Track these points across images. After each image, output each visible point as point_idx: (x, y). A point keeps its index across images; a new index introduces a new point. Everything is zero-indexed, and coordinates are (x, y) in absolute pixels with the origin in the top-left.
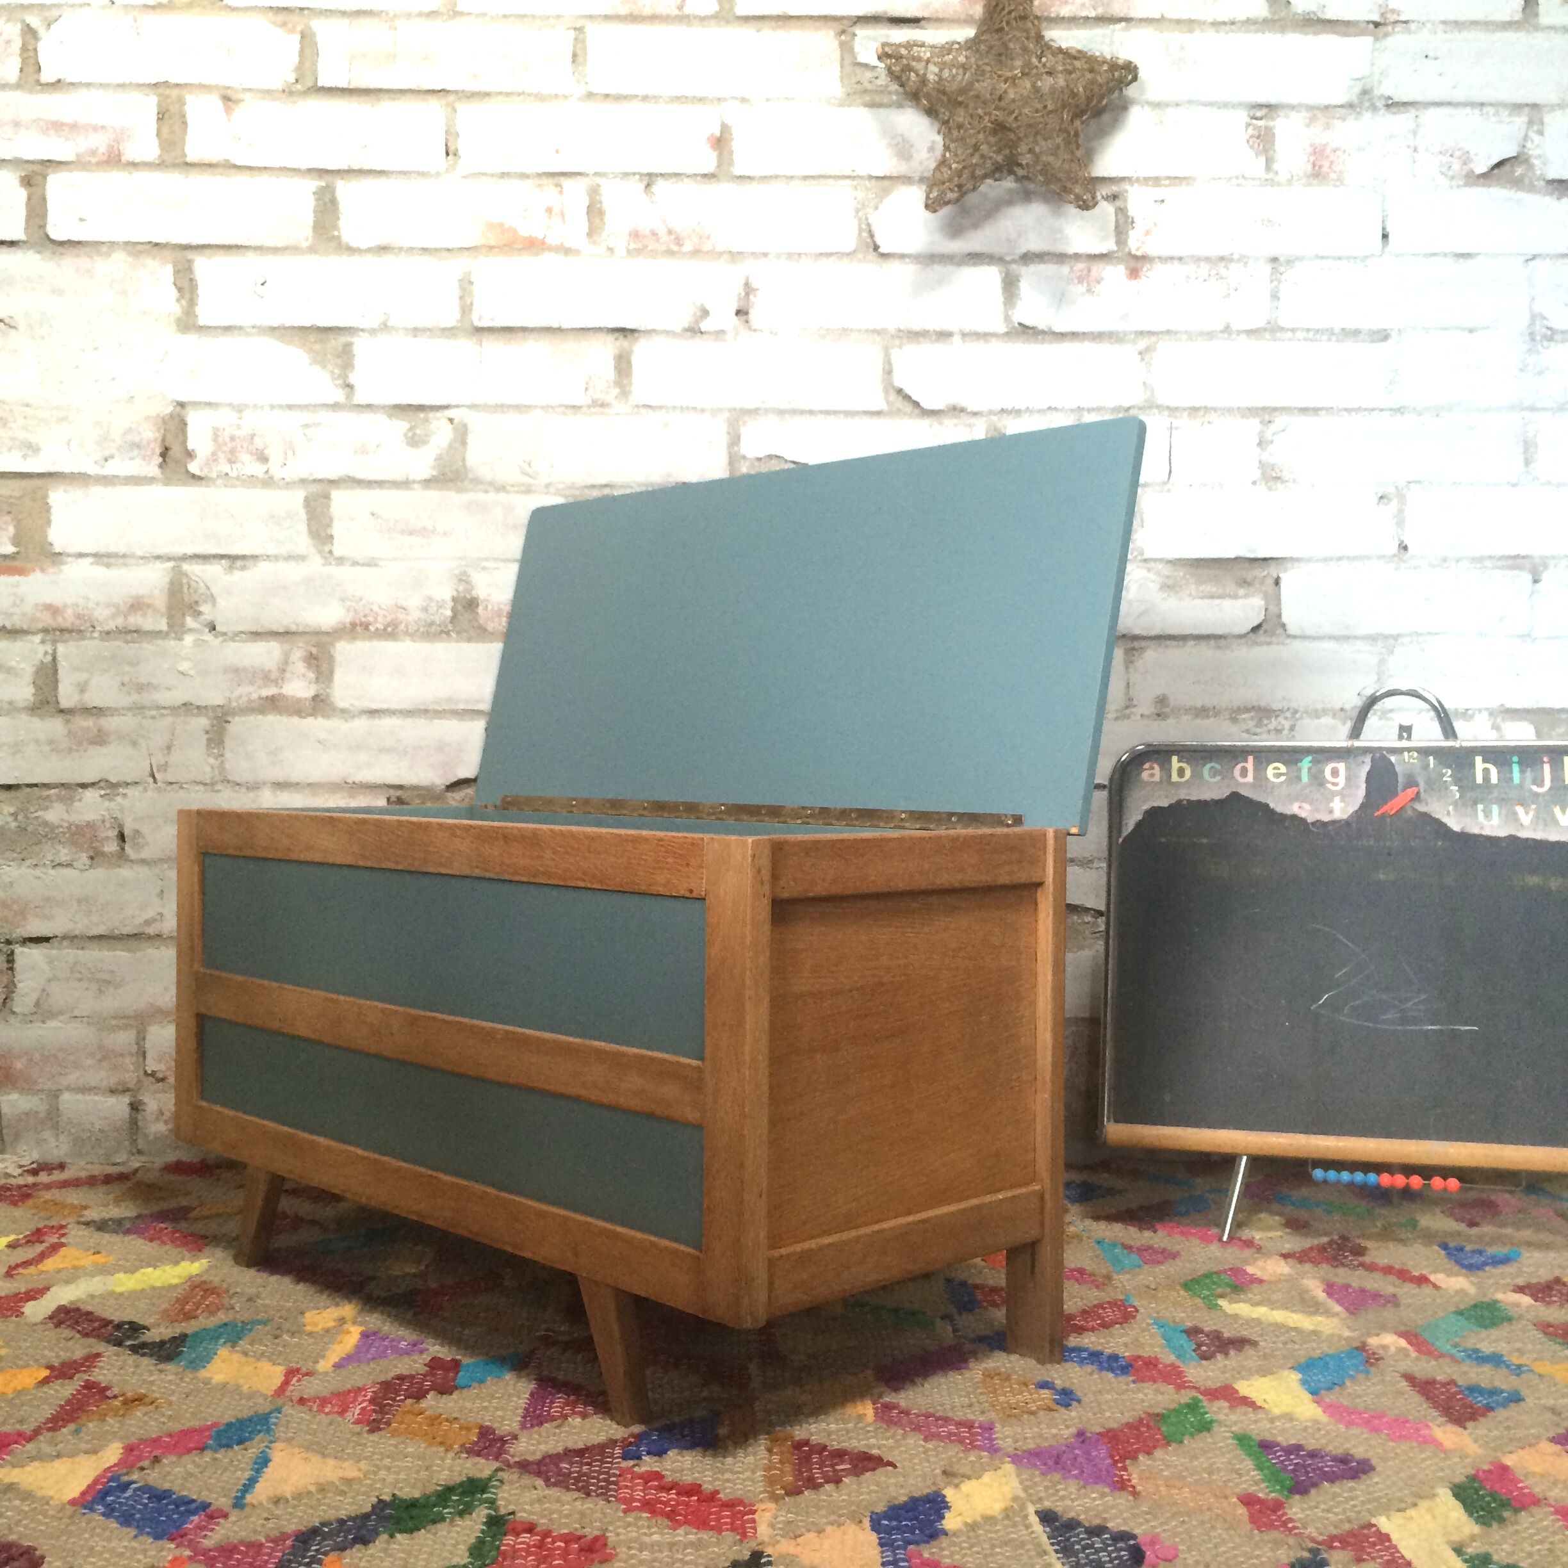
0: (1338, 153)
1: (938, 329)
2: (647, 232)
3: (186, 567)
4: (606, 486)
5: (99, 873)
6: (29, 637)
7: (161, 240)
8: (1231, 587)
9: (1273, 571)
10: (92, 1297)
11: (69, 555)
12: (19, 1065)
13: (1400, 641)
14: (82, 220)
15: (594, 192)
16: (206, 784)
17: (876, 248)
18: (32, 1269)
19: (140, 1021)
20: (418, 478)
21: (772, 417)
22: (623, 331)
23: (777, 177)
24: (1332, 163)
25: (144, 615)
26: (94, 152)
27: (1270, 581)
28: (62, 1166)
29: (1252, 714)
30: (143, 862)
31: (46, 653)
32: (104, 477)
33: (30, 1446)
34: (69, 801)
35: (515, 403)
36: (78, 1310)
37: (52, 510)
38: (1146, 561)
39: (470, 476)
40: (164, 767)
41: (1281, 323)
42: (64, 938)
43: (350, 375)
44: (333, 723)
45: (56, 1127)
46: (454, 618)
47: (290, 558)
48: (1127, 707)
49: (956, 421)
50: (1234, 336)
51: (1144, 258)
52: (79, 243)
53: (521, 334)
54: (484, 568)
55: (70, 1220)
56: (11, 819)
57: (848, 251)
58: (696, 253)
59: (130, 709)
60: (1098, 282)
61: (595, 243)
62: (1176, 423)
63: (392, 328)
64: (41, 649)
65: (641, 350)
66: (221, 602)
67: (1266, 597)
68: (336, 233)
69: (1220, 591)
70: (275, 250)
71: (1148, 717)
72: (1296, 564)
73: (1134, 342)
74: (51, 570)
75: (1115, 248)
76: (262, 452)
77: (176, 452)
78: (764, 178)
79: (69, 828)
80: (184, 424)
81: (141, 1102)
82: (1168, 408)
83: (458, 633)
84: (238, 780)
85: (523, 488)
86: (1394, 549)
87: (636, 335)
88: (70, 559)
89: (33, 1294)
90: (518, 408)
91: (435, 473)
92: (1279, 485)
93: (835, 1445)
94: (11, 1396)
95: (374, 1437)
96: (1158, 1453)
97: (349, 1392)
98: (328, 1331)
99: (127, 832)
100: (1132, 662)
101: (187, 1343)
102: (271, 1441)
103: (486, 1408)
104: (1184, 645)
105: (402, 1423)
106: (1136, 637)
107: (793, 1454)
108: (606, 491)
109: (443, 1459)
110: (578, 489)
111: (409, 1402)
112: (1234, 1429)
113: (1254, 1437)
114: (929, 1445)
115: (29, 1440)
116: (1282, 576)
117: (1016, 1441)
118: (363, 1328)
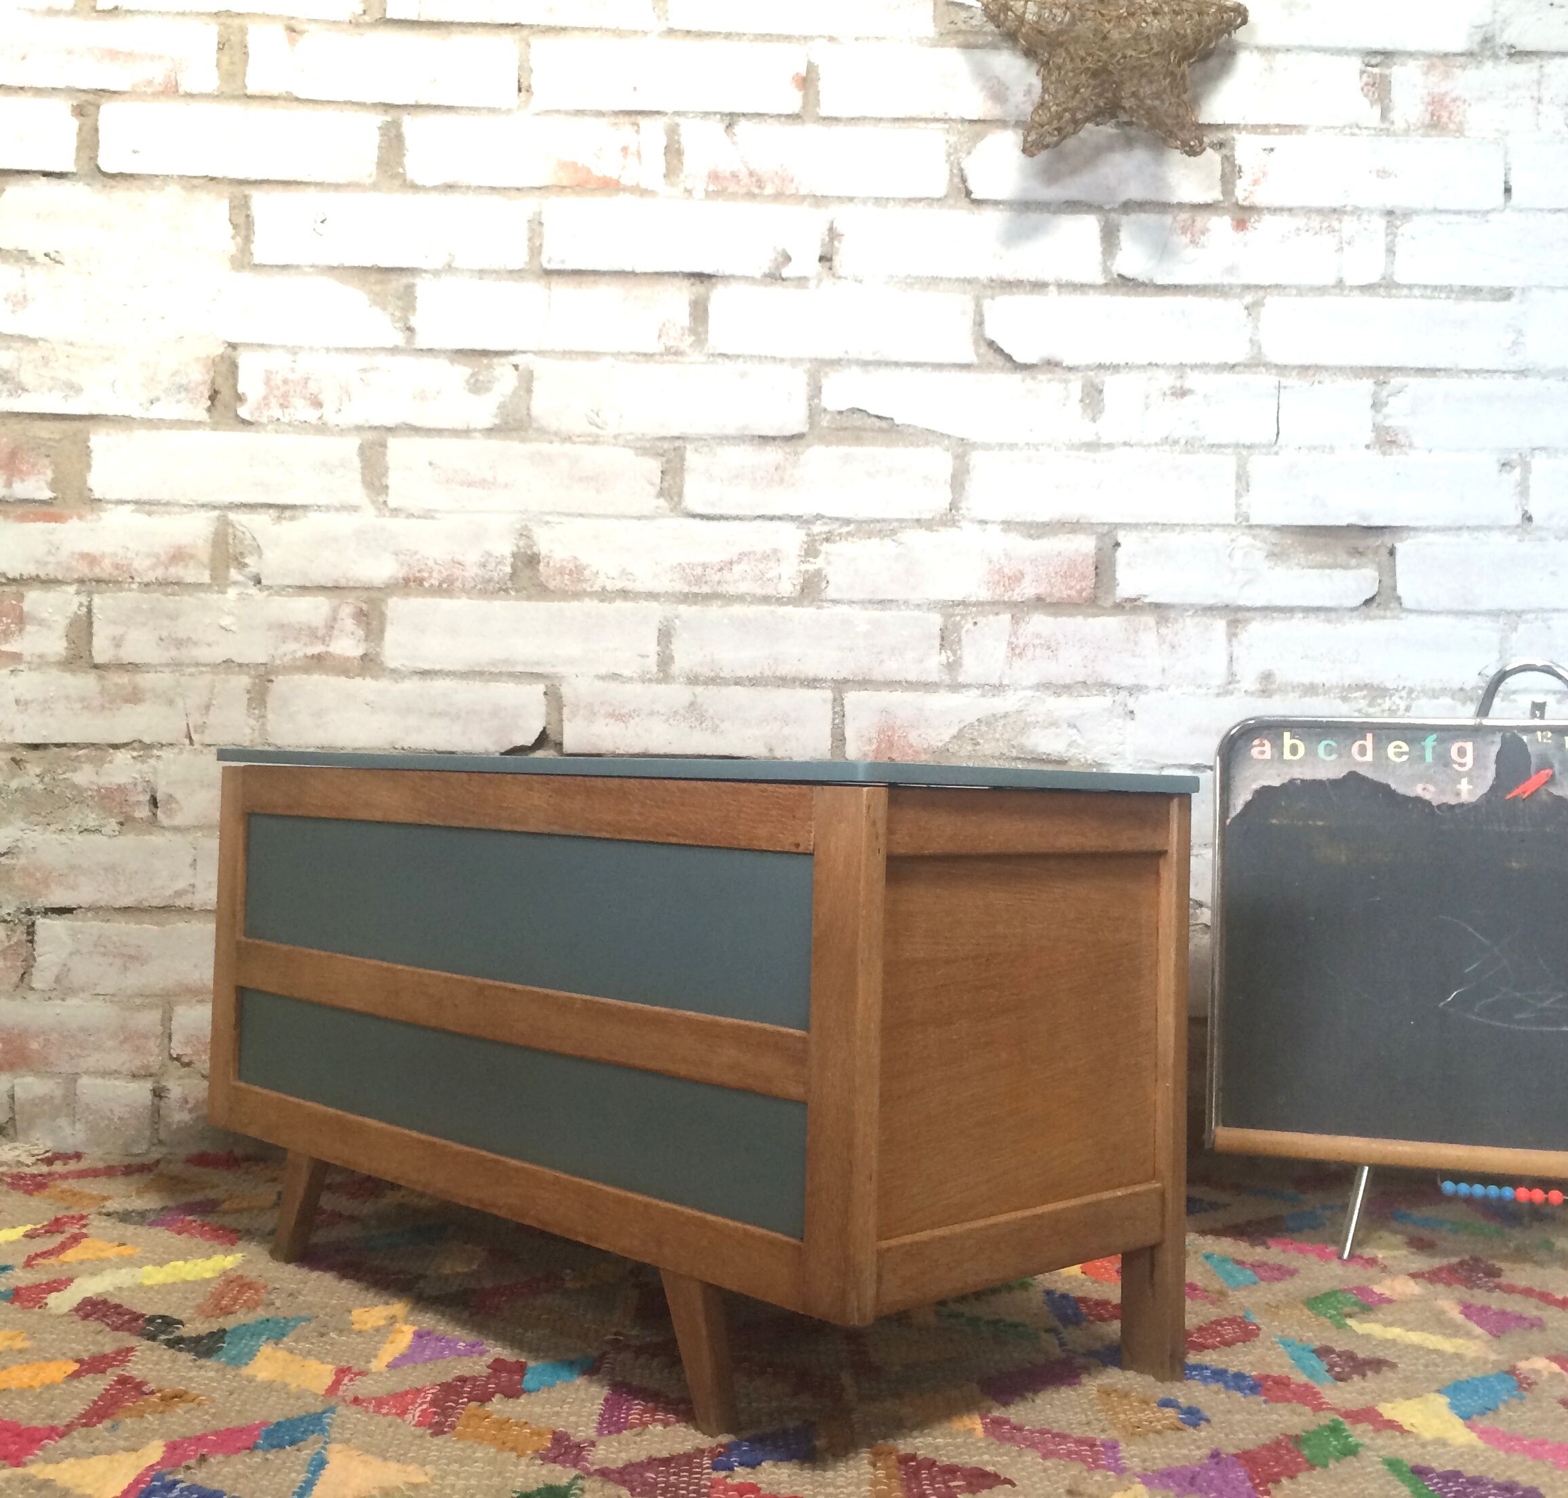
0: (1458, 103)
1: (1032, 279)
2: (728, 174)
3: (232, 516)
4: (678, 438)
5: (129, 841)
6: (64, 588)
7: (218, 174)
8: (1342, 557)
9: (1387, 540)
10: (120, 1289)
11: (108, 502)
12: (35, 1046)
13: (1524, 617)
14: (134, 152)
15: (672, 132)
17: (968, 193)
18: (53, 1260)
19: (167, 1001)
20: (479, 427)
21: (855, 370)
22: (700, 277)
23: (865, 118)
24: (1451, 113)
25: (186, 566)
26: (150, 83)
27: (1384, 552)
28: (78, 1156)
29: (1365, 692)
30: (176, 829)
31: (81, 605)
32: (150, 420)
33: (63, 1442)
34: (99, 762)
35: (584, 348)
36: (105, 1302)
37: (93, 455)
38: (1250, 527)
39: (535, 425)
40: (202, 728)
41: (1400, 279)
42: (89, 909)
43: (411, 318)
44: (384, 684)
45: (73, 1118)
46: (513, 576)
47: (342, 508)
48: (1230, 683)
49: (1050, 376)
50: (1346, 292)
51: (1252, 209)
52: (132, 176)
53: (592, 278)
54: (547, 523)
55: (93, 1210)
56: (36, 780)
57: (938, 196)
58: (779, 196)
59: (168, 665)
60: (1203, 233)
61: (672, 185)
62: (1284, 382)
63: (457, 269)
64: (76, 600)
65: (719, 297)
66: (268, 554)
67: (1380, 568)
68: (401, 170)
69: (1331, 561)
70: (337, 187)
71: (1252, 694)
72: (1412, 533)
73: (1240, 297)
74: (89, 517)
75: (1221, 198)
76: (316, 397)
77: (226, 394)
78: (852, 120)
79: (98, 791)
80: (234, 367)
81: (165, 1089)
82: (1276, 366)
83: (517, 591)
84: (279, 743)
85: (590, 439)
86: (1516, 518)
87: (714, 280)
88: (110, 506)
89: (57, 1286)
90: (588, 355)
91: (497, 421)
92: (1394, 449)
93: (945, 1460)
94: (39, 1390)
95: (439, 1441)
96: (1302, 1477)
97: (407, 1393)
98: (377, 1330)
99: (159, 797)
100: (1235, 635)
101: (227, 1339)
102: (326, 1443)
103: (558, 1413)
104: (1292, 617)
105: (467, 1426)
106: (1240, 609)
107: (899, 1469)
108: (677, 443)
109: (516, 1465)
110: (648, 441)
111: (473, 1404)
112: (1382, 1453)
113: (1405, 1462)
114: (1048, 1463)
115: (62, 1435)
116: (1397, 545)
117: (1144, 1461)
118: (415, 1328)
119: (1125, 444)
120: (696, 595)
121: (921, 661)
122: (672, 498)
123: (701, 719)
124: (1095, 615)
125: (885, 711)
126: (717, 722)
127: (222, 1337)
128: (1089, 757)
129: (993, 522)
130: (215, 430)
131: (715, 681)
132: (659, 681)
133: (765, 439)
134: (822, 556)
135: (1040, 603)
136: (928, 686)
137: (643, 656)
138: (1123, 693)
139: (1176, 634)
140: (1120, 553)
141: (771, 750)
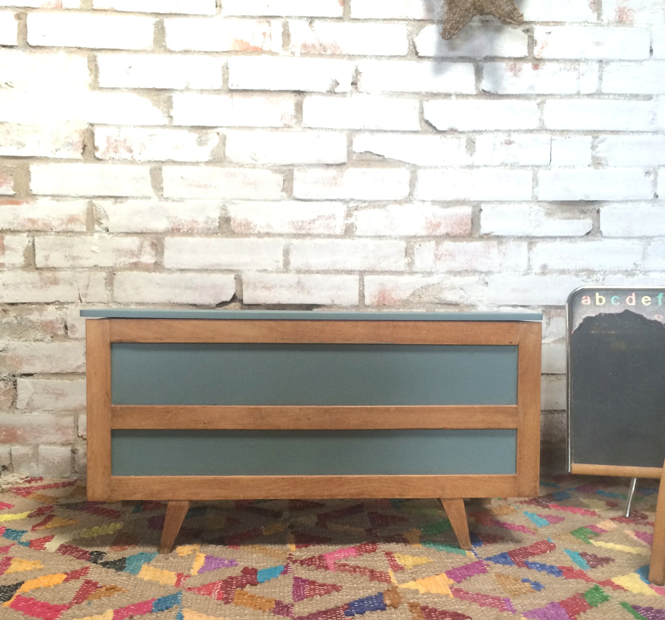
0: (631, 11)
1: (445, 92)
2: (310, 45)
3: (95, 201)
4: (290, 165)
5: (56, 344)
6: (21, 234)
7: (82, 46)
8: (577, 214)
9: (596, 207)
11: (39, 196)
12: (19, 433)
13: (653, 239)
14: (44, 36)
15: (285, 25)
16: (105, 303)
17: (417, 53)
19: (75, 412)
20: (203, 161)
21: (367, 134)
22: (299, 92)
23: (371, 19)
24: (627, 16)
25: (75, 224)
26: (49, 4)
27: (595, 211)
28: (41, 479)
29: (586, 273)
31: (29, 241)
32: (56, 159)
34: (41, 311)
35: (248, 125)
36: (70, 546)
37: (32, 174)
38: (538, 202)
39: (227, 160)
40: (86, 295)
41: (604, 91)
42: (40, 374)
43: (171, 111)
44: (165, 275)
45: (37, 462)
46: (220, 227)
47: (143, 198)
48: (528, 270)
49: (452, 136)
50: (581, 97)
51: (541, 60)
52: (42, 47)
53: (251, 93)
54: (234, 203)
56: (14, 319)
57: (403, 55)
58: (333, 55)
59: (69, 268)
60: (520, 71)
61: (286, 50)
62: (554, 137)
63: (191, 89)
64: (27, 240)
65: (307, 101)
66: (110, 218)
67: (593, 219)
68: (164, 44)
69: (572, 216)
70: (136, 51)
71: (538, 274)
72: (607, 204)
73: (535, 100)
74: (31, 202)
75: (527, 55)
76: (130, 148)
77: (89, 147)
78: (366, 20)
79: (41, 323)
80: (92, 134)
81: (76, 450)
82: (550, 130)
83: (222, 234)
84: (119, 301)
85: (252, 166)
86: (651, 196)
87: (305, 94)
88: (40, 197)
89: (48, 539)
90: (249, 128)
91: (211, 158)
92: (600, 167)
93: (440, 609)
94: (52, 587)
95: (228, 606)
96: (588, 611)
97: (210, 585)
98: (189, 555)
99: (68, 325)
100: (531, 249)
101: (126, 562)
102: (181, 608)
103: (274, 592)
104: (555, 241)
105: (238, 599)
106: (533, 237)
107: (422, 613)
108: (290, 168)
109: (263, 616)
110: (277, 166)
111: (239, 589)
112: (618, 600)
113: (629, 604)
114: (483, 608)
115: (68, 608)
116: (601, 209)
117: (522, 606)
118: (205, 555)
119: (485, 166)
120: (299, 234)
121: (397, 262)
122: (288, 192)
123: (303, 288)
124: (471, 241)
125: (382, 284)
126: (309, 290)
127: (125, 561)
128: (468, 302)
129: (428, 201)
130: (85, 163)
131: (308, 272)
132: (284, 272)
133: (328, 165)
134: (354, 217)
135: (448, 236)
136: (400, 273)
137: (277, 262)
138: (483, 275)
139: (506, 249)
140: (482, 214)
141: (333, 301)
